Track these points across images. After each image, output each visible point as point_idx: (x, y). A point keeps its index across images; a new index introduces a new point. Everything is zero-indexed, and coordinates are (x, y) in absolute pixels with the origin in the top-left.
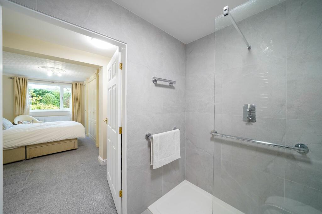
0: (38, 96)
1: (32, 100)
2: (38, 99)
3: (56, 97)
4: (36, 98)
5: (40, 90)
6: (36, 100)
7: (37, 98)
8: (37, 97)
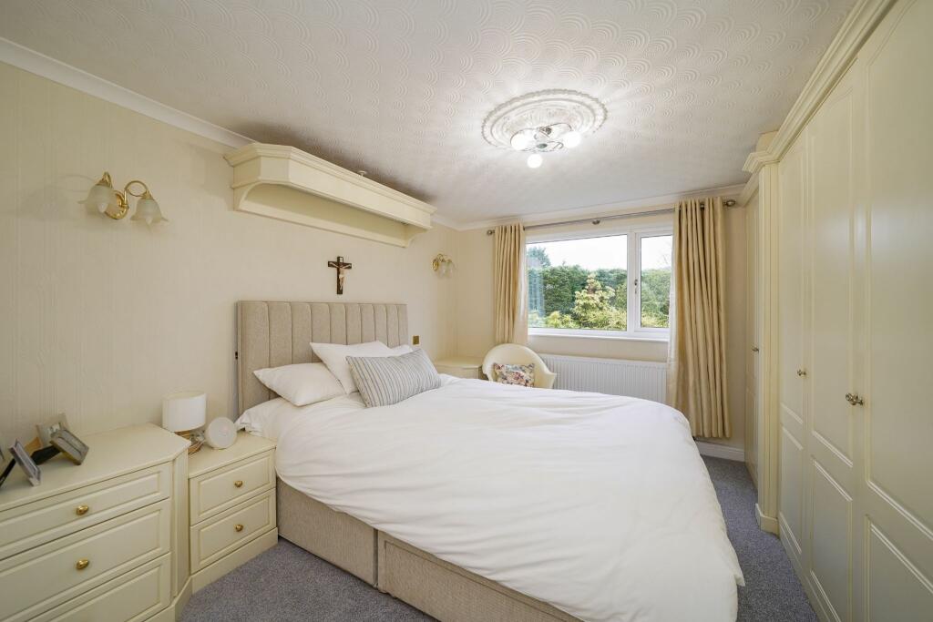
0: (607, 287)
1: (593, 298)
2: (605, 297)
3: (652, 287)
4: (601, 293)
5: (612, 272)
6: (602, 299)
7: (604, 294)
8: (604, 290)
